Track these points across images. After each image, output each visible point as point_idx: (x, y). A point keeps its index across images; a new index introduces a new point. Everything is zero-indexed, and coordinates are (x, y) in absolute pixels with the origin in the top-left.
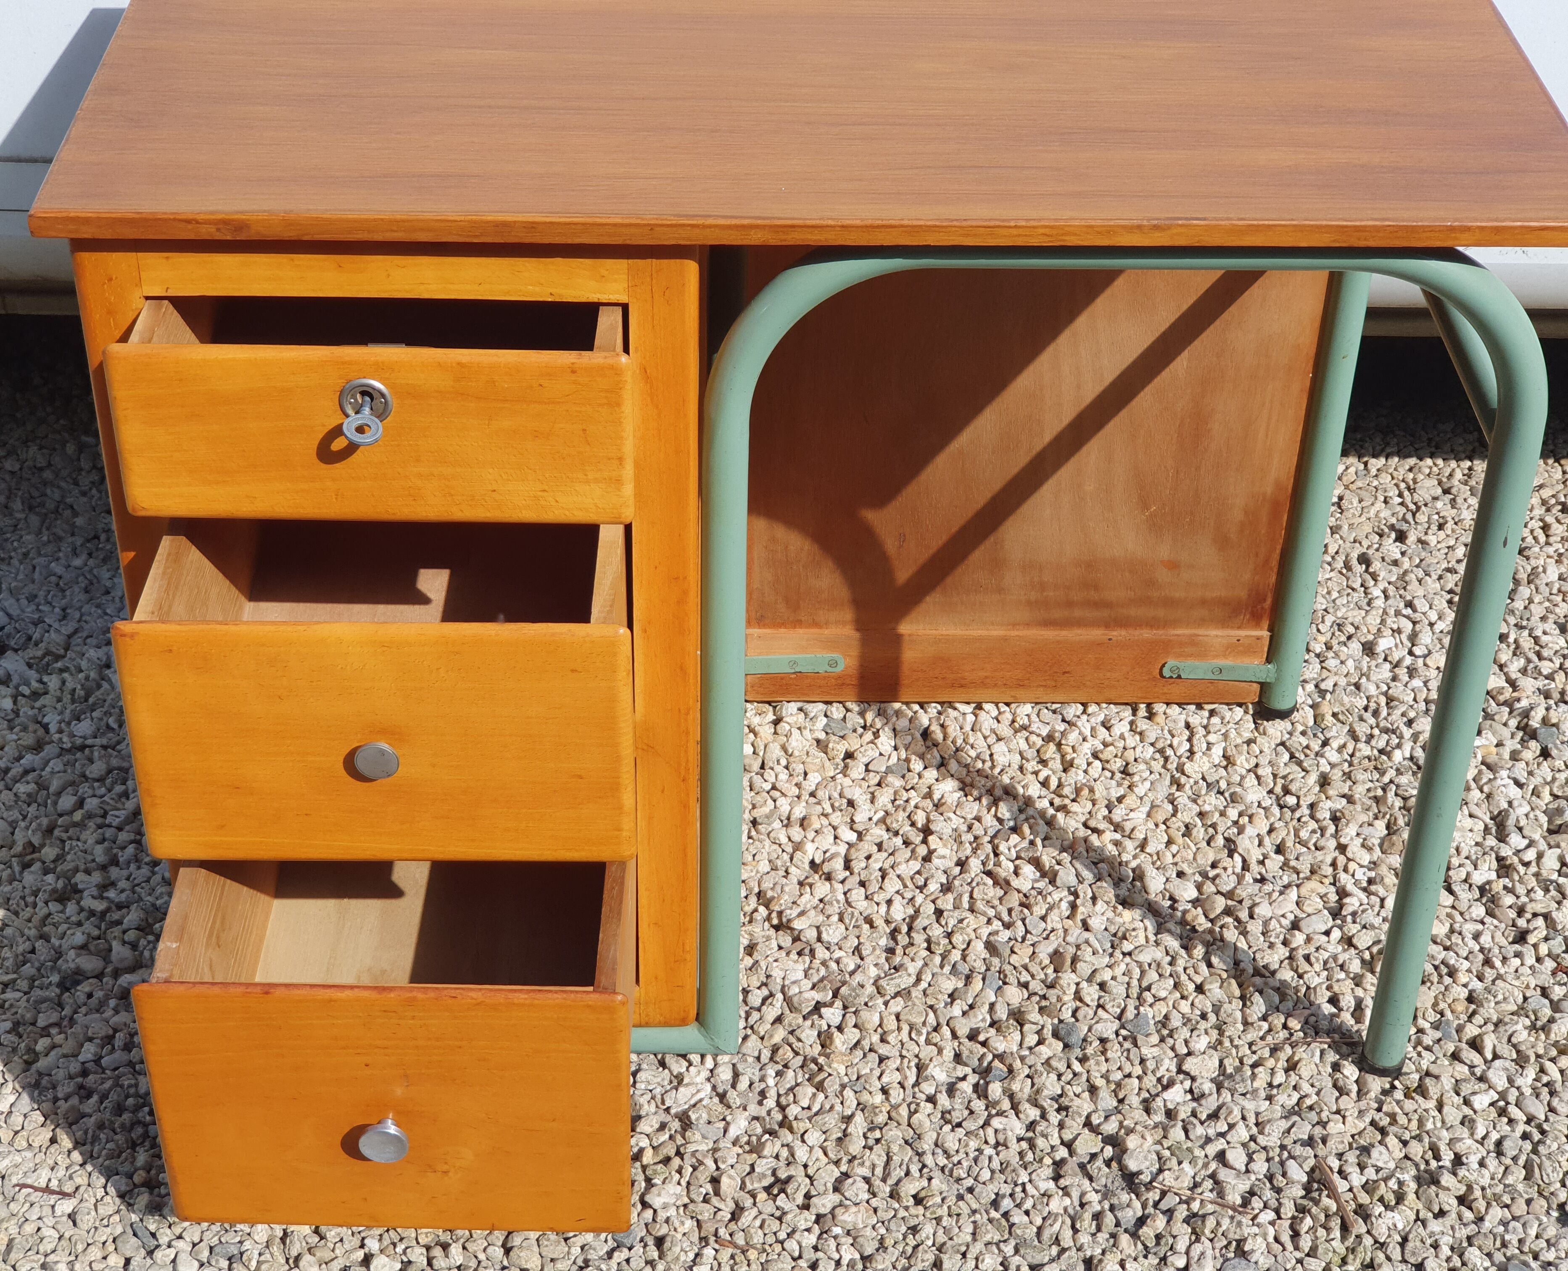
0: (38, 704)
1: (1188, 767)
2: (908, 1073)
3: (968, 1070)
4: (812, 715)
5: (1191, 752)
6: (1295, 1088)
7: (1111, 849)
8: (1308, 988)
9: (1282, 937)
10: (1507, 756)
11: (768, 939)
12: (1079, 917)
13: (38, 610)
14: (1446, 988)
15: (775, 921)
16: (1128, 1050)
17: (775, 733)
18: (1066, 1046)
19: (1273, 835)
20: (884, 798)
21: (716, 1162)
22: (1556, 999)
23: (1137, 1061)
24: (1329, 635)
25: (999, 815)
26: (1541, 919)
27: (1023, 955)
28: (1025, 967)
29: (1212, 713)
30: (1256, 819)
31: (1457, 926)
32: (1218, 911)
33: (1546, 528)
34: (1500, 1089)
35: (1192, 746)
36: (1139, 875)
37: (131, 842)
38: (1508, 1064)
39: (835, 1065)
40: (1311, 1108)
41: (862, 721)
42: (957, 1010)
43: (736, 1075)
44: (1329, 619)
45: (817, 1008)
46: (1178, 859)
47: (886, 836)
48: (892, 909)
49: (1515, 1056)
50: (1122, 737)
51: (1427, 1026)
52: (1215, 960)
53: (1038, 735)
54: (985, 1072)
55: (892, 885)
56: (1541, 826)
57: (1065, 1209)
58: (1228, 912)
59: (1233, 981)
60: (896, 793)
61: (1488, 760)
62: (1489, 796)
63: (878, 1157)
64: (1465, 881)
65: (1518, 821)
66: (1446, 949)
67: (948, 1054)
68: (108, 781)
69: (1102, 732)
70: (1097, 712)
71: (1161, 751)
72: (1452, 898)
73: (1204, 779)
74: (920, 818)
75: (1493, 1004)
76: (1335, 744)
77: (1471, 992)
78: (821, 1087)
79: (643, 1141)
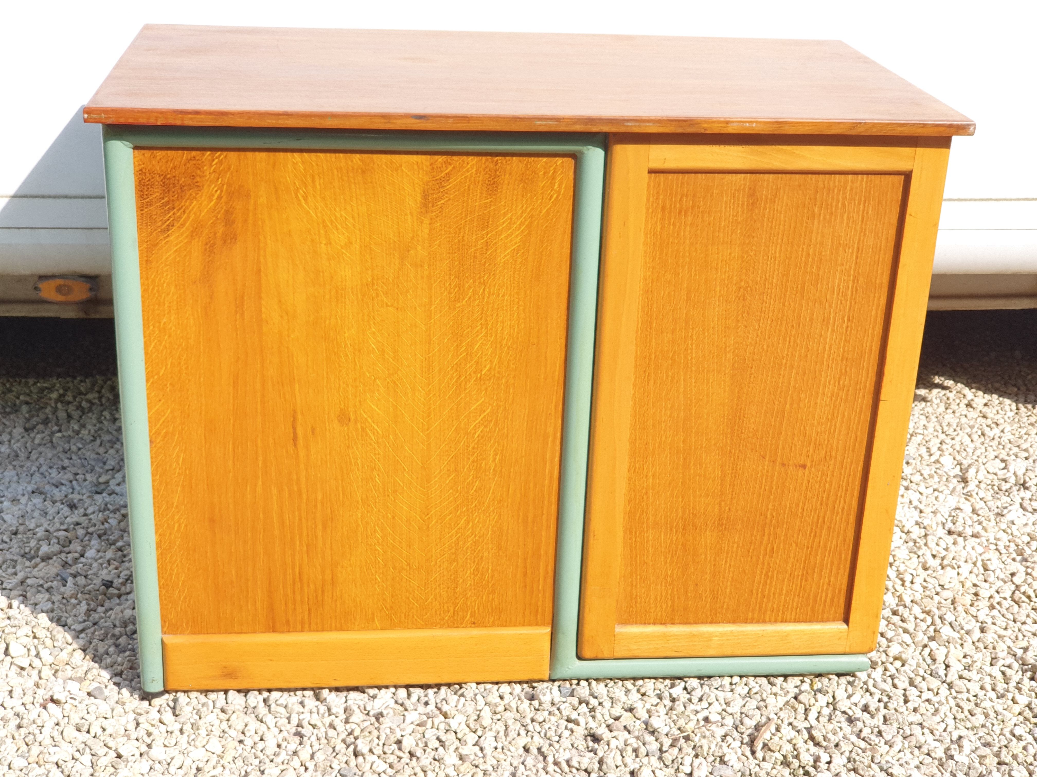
78: (462, 695)
79: (354, 726)
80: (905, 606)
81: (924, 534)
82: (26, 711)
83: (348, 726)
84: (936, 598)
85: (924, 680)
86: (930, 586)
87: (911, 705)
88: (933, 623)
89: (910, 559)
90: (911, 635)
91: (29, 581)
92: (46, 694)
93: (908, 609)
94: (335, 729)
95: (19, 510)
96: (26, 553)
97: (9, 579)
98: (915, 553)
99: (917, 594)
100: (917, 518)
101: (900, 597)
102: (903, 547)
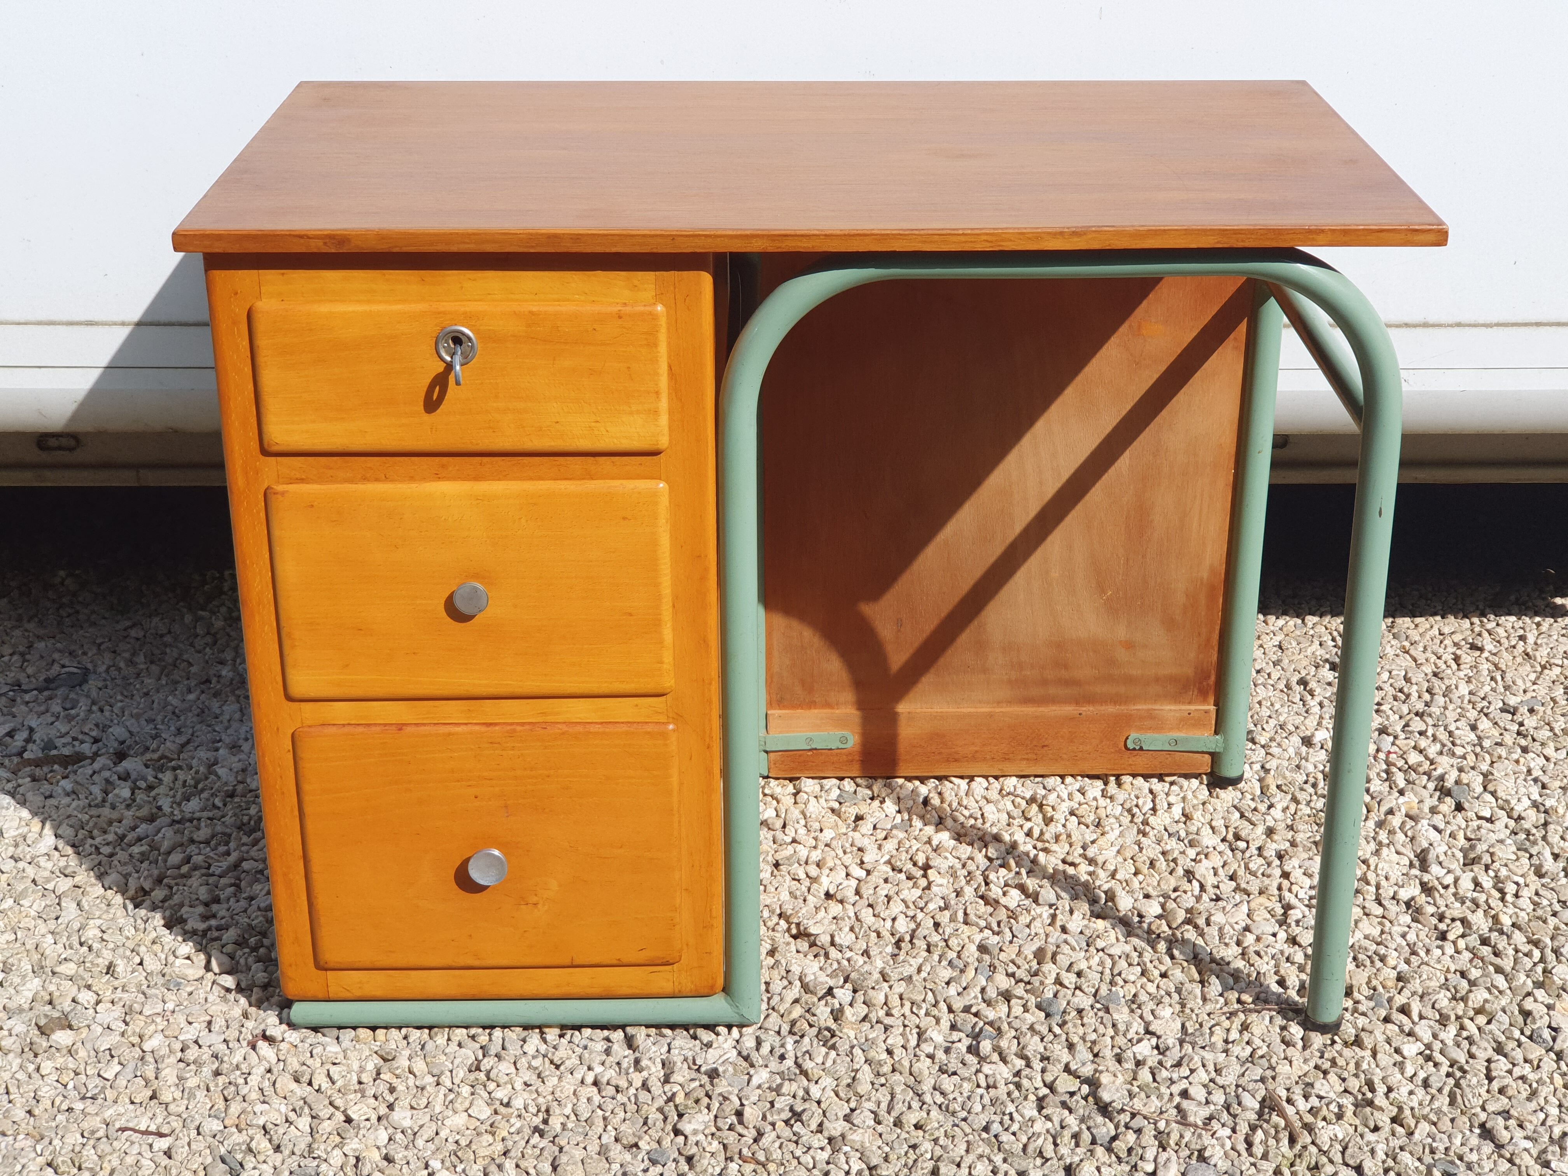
0: (153, 793)
1: (1152, 820)
2: (910, 1037)
3: (962, 1035)
4: (827, 787)
5: (1154, 809)
6: (1248, 1043)
7: (1084, 877)
8: (1258, 973)
9: (1235, 938)
10: (1426, 810)
11: (788, 944)
12: (1058, 923)
13: (156, 728)
14: (1378, 970)
15: (794, 931)
16: (1102, 1018)
17: (796, 803)
18: (1048, 1015)
19: (1226, 868)
20: (890, 846)
21: (740, 1099)
22: (1473, 978)
23: (1110, 1025)
24: (1273, 733)
25: (989, 855)
26: (1458, 923)
27: (1011, 952)
28: (1013, 962)
29: (1172, 783)
30: (1211, 856)
31: (1387, 929)
32: (1180, 921)
33: (1457, 659)
34: (1426, 1041)
35: (1155, 805)
36: (1111, 896)
37: (232, 885)
38: (1432, 1023)
39: (845, 1030)
40: (1262, 1057)
41: (870, 793)
42: (952, 990)
43: (759, 1043)
44: (1273, 722)
45: (830, 992)
46: (1144, 885)
47: (891, 873)
48: (896, 923)
49: (1438, 1017)
50: (1095, 799)
51: (1362, 998)
52: (1176, 952)
53: (1023, 798)
54: (976, 1036)
55: (897, 907)
56: (1458, 860)
57: (1048, 1131)
58: (1188, 921)
59: (1193, 967)
60: (899, 843)
61: (1411, 813)
62: (1412, 839)
63: (884, 1097)
64: (1393, 898)
65: (1438, 857)
66: (1378, 944)
67: (945, 1024)
68: (213, 843)
69: (1078, 797)
70: (1073, 784)
71: (1129, 811)
72: (1381, 909)
73: (1166, 830)
74: (921, 859)
75: (1418, 981)
76: (1279, 807)
77: (1399, 973)
78: (833, 1047)
79: (676, 1088)
80: (1501, 932)
81: (1543, 821)
82: (228, 1052)
83: (667, 1087)
84: (1552, 921)
85: (1519, 1046)
86: (1545, 902)
87: (1496, 1085)
88: (1542, 960)
89: (1518, 859)
90: (1506, 976)
91: (245, 865)
92: (256, 1028)
93: (1505, 937)
94: (649, 1092)
95: (240, 761)
96: (244, 825)
97: (218, 861)
98: (1526, 850)
99: (1523, 914)
100: (1536, 796)
101: (1495, 918)
102: (1509, 841)
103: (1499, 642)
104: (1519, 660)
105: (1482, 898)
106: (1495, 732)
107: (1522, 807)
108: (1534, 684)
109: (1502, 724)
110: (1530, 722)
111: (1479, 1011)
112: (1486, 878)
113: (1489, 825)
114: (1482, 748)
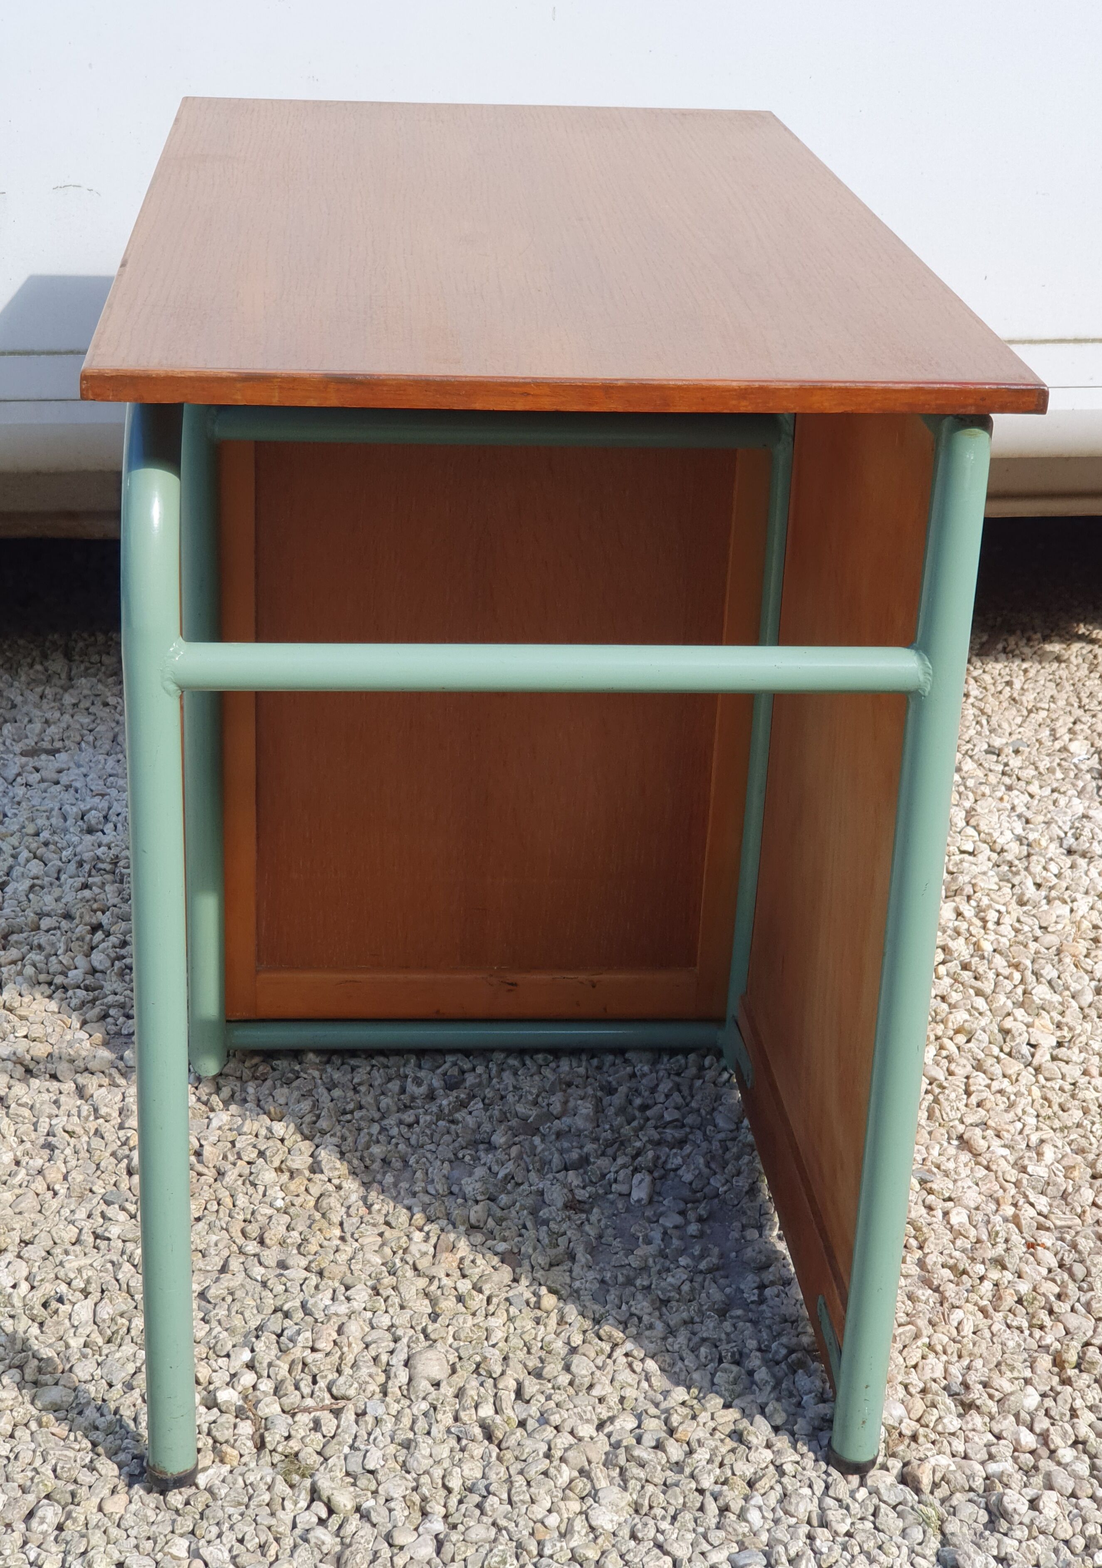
80: (982, 957)
81: (1025, 853)
83: (121, 1133)
84: (1033, 946)
85: (997, 1062)
86: (1026, 928)
87: (974, 1100)
88: (1022, 981)
89: (1000, 889)
90: (986, 999)
93: (986, 962)
94: (103, 1138)
98: (1008, 881)
99: (1004, 940)
100: (1019, 831)
101: (977, 946)
102: (991, 873)
103: (985, 688)
104: (1005, 704)
105: (964, 926)
106: (980, 773)
107: (1004, 839)
108: (1020, 726)
109: (986, 765)
110: (1015, 762)
111: (957, 1032)
112: (967, 907)
113: (971, 858)
114: (966, 788)
